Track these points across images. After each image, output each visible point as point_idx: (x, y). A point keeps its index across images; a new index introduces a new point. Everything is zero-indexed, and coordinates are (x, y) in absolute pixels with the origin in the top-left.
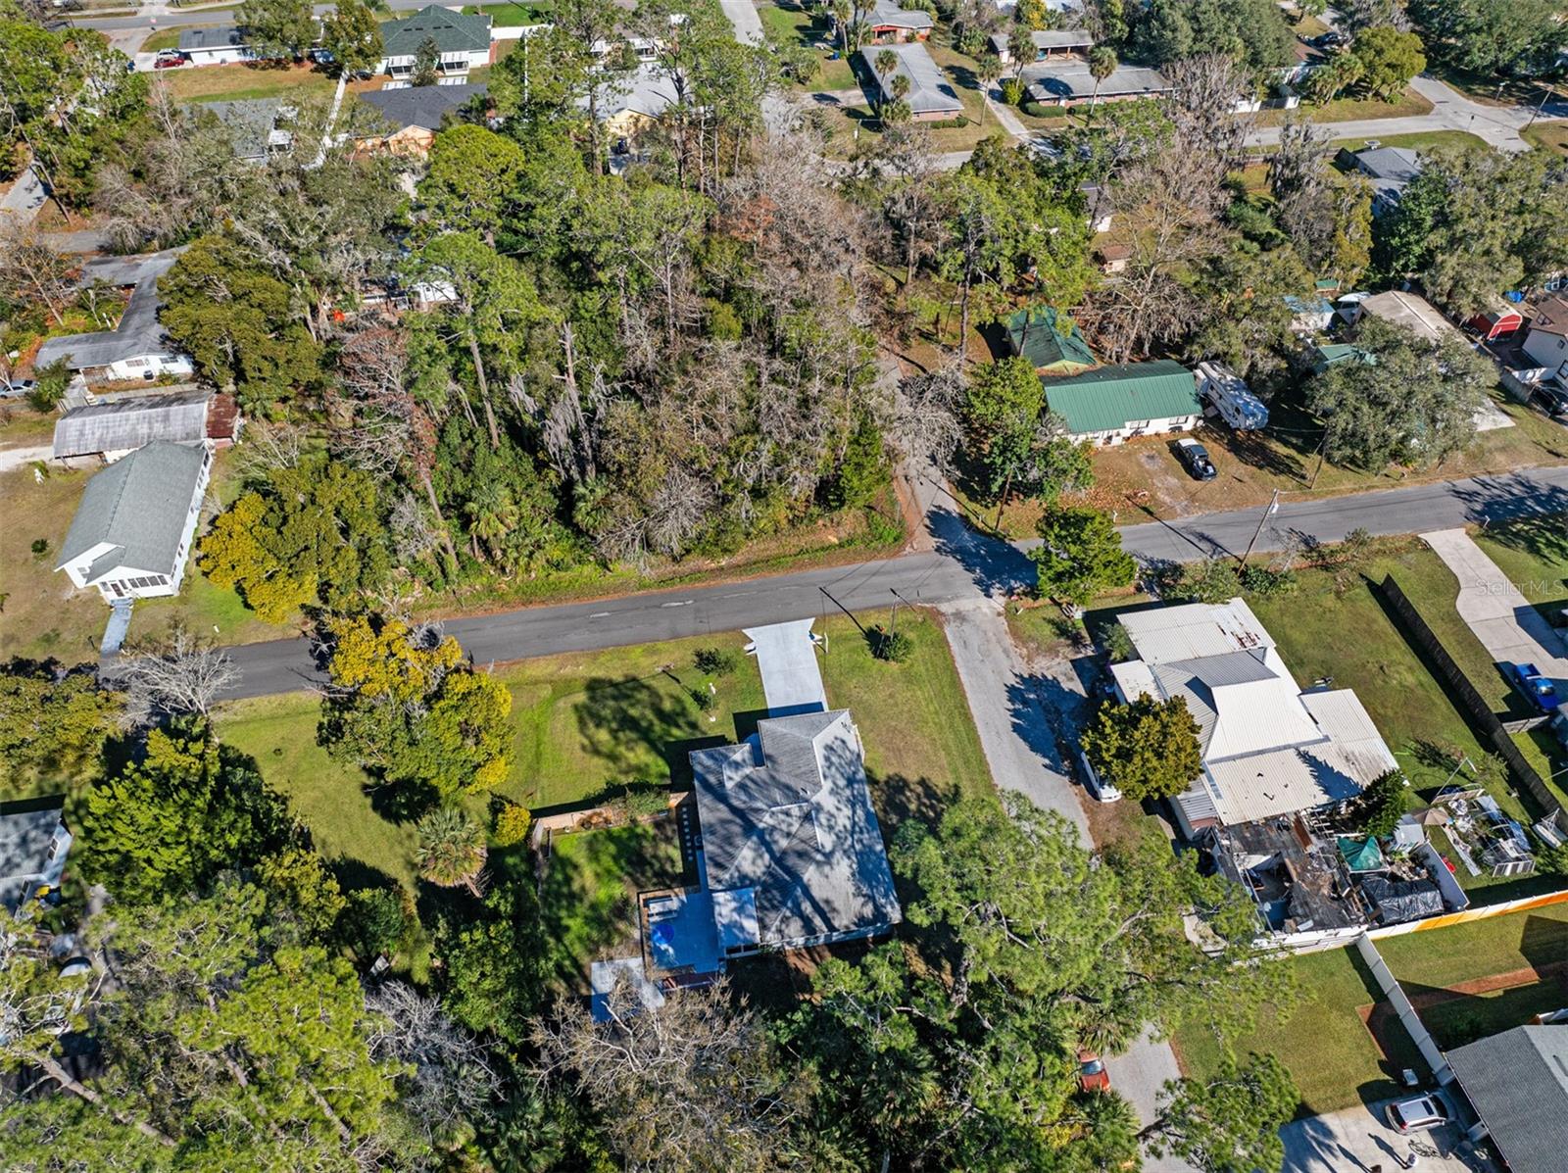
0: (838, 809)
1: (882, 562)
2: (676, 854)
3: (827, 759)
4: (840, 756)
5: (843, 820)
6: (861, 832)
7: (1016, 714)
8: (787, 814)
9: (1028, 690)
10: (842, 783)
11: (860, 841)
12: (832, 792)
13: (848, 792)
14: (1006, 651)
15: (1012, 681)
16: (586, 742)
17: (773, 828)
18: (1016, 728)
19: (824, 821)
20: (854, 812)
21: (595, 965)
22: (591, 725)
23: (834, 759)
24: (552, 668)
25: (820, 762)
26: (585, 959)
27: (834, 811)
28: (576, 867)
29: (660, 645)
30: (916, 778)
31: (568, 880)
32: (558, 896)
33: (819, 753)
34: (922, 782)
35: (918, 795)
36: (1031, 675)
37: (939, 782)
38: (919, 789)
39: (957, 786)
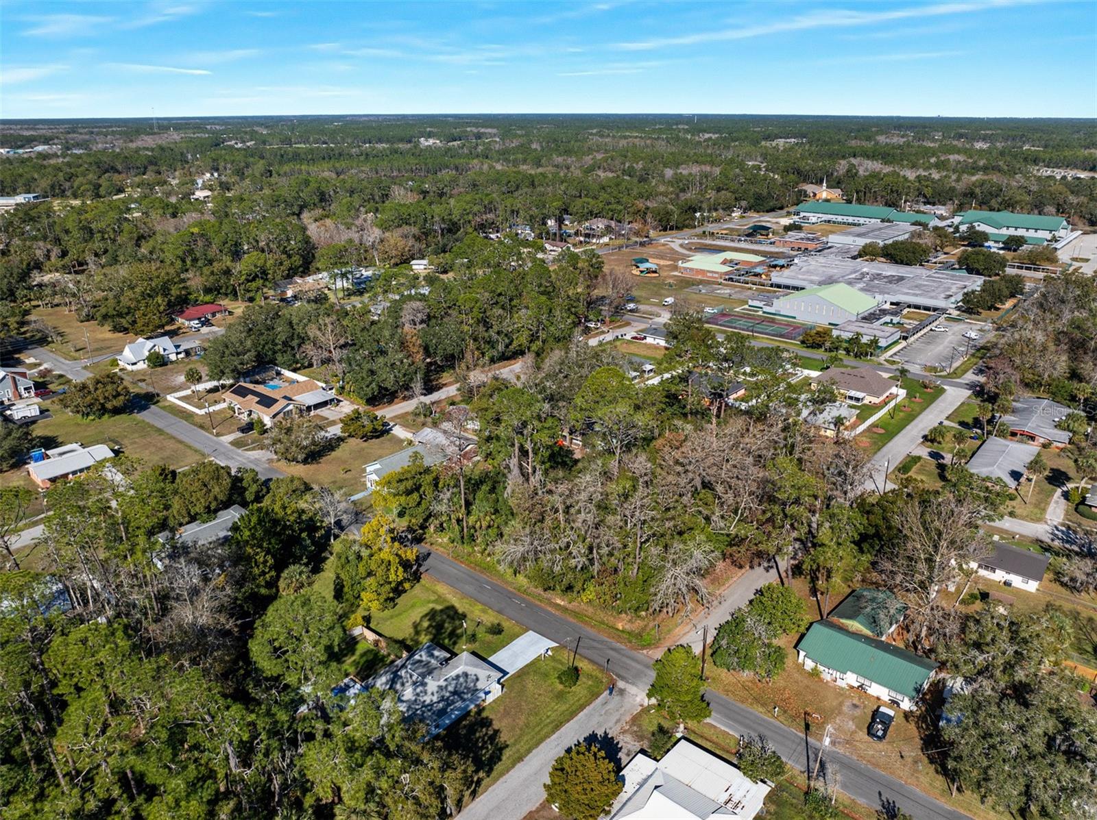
0: (433, 694)
1: (624, 647)
3: (458, 677)
4: (466, 682)
5: (427, 699)
6: (429, 710)
7: (578, 745)
8: (411, 676)
9: (600, 742)
10: (451, 689)
11: (424, 712)
12: (440, 687)
13: (448, 694)
14: (618, 721)
15: (600, 733)
16: (418, 621)
17: (401, 677)
19: (418, 690)
20: (438, 702)
22: (428, 618)
23: (461, 680)
24: (446, 592)
25: (453, 674)
27: (429, 692)
28: (353, 654)
29: (490, 611)
30: (496, 727)
33: (458, 671)
34: (497, 732)
35: (486, 734)
36: (612, 738)
37: (504, 737)
38: (490, 732)
39: (507, 746)
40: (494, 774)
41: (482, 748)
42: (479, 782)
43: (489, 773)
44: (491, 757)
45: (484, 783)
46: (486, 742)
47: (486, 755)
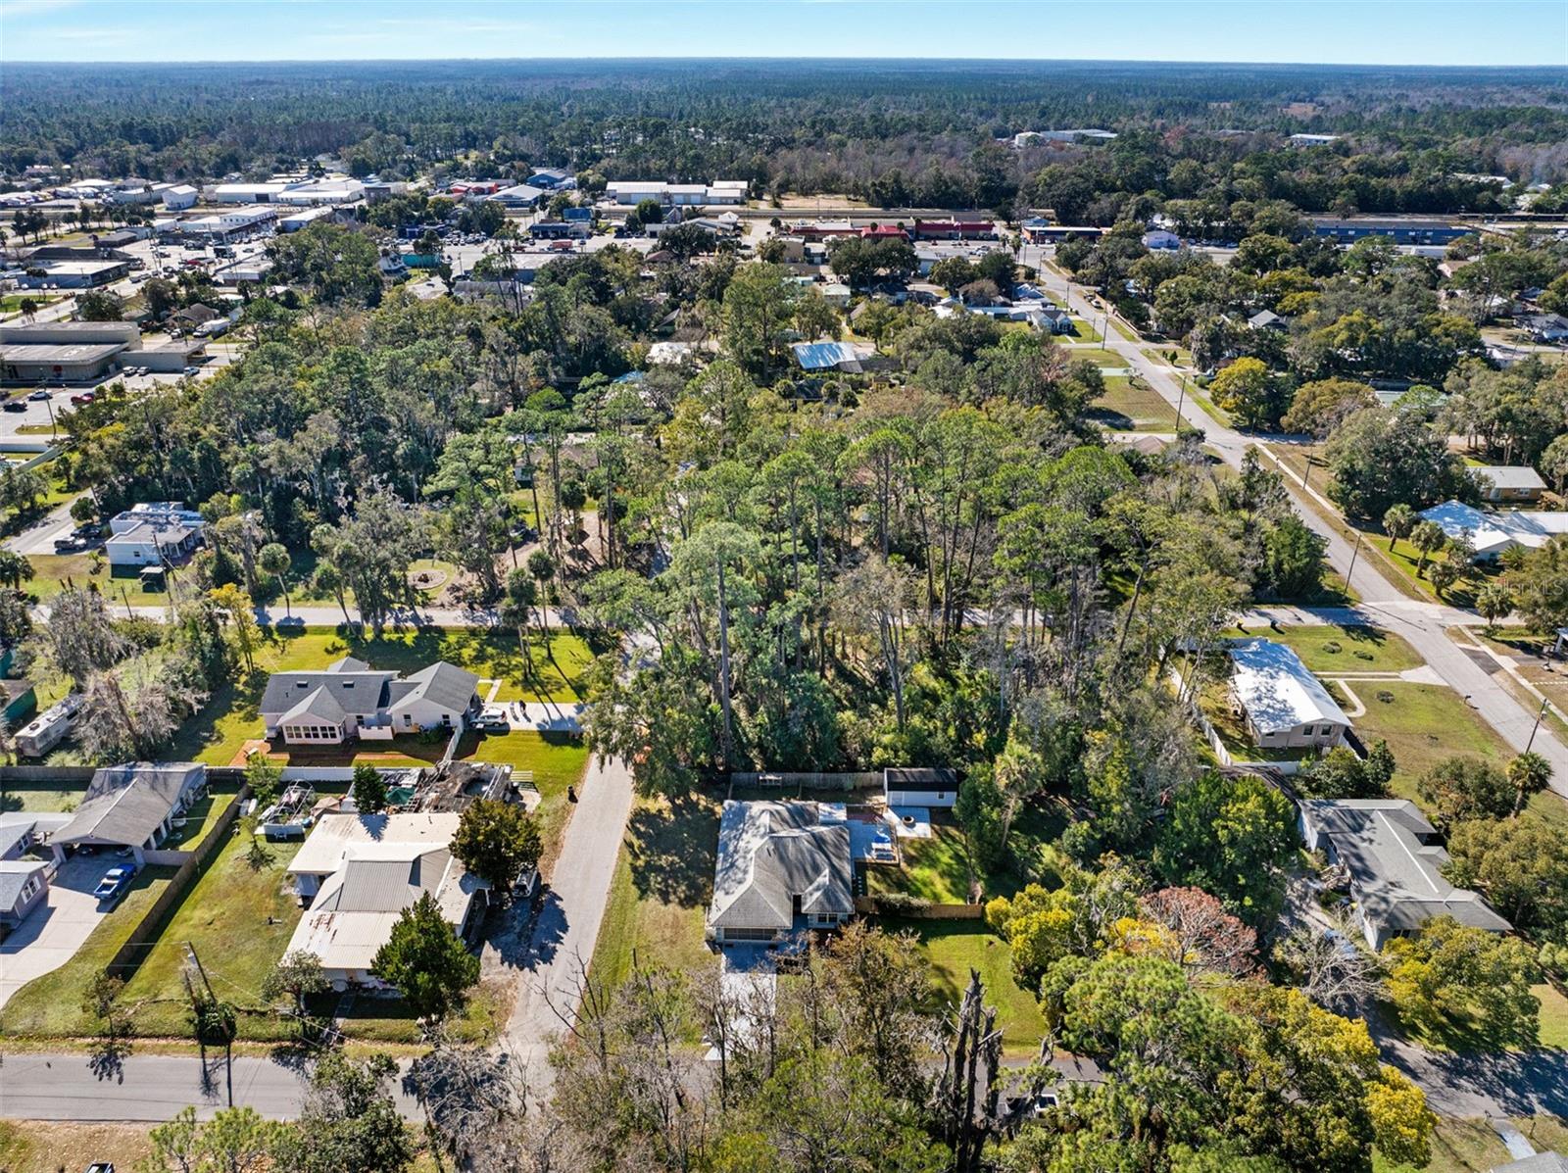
0: (747, 842)
2: (871, 882)
3: (745, 872)
4: (733, 879)
5: (746, 835)
7: (558, 939)
9: (534, 956)
10: (738, 861)
12: (747, 851)
13: (735, 856)
15: (541, 967)
16: (952, 979)
18: (565, 928)
21: (929, 836)
22: (947, 992)
23: (740, 875)
25: (751, 869)
26: (937, 840)
28: (949, 891)
30: (671, 906)
31: (953, 884)
32: (961, 877)
33: (750, 878)
34: (666, 902)
35: (675, 893)
36: (522, 969)
37: (653, 901)
38: (672, 897)
39: (640, 898)
40: (627, 869)
41: (665, 880)
42: (636, 857)
43: (634, 869)
44: (646, 880)
45: (630, 858)
46: (667, 886)
47: (655, 880)
